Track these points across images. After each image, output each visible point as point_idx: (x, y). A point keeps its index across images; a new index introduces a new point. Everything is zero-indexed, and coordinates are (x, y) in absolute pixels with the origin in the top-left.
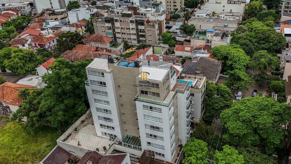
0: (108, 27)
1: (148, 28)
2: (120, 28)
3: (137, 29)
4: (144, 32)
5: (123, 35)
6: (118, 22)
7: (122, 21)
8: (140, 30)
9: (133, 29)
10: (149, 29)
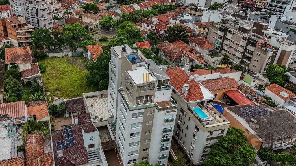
0: (220, 35)
1: (258, 51)
2: (230, 41)
3: (246, 48)
4: (252, 54)
5: (229, 48)
6: (231, 34)
7: (235, 35)
8: (249, 50)
9: (242, 46)
10: (259, 53)
